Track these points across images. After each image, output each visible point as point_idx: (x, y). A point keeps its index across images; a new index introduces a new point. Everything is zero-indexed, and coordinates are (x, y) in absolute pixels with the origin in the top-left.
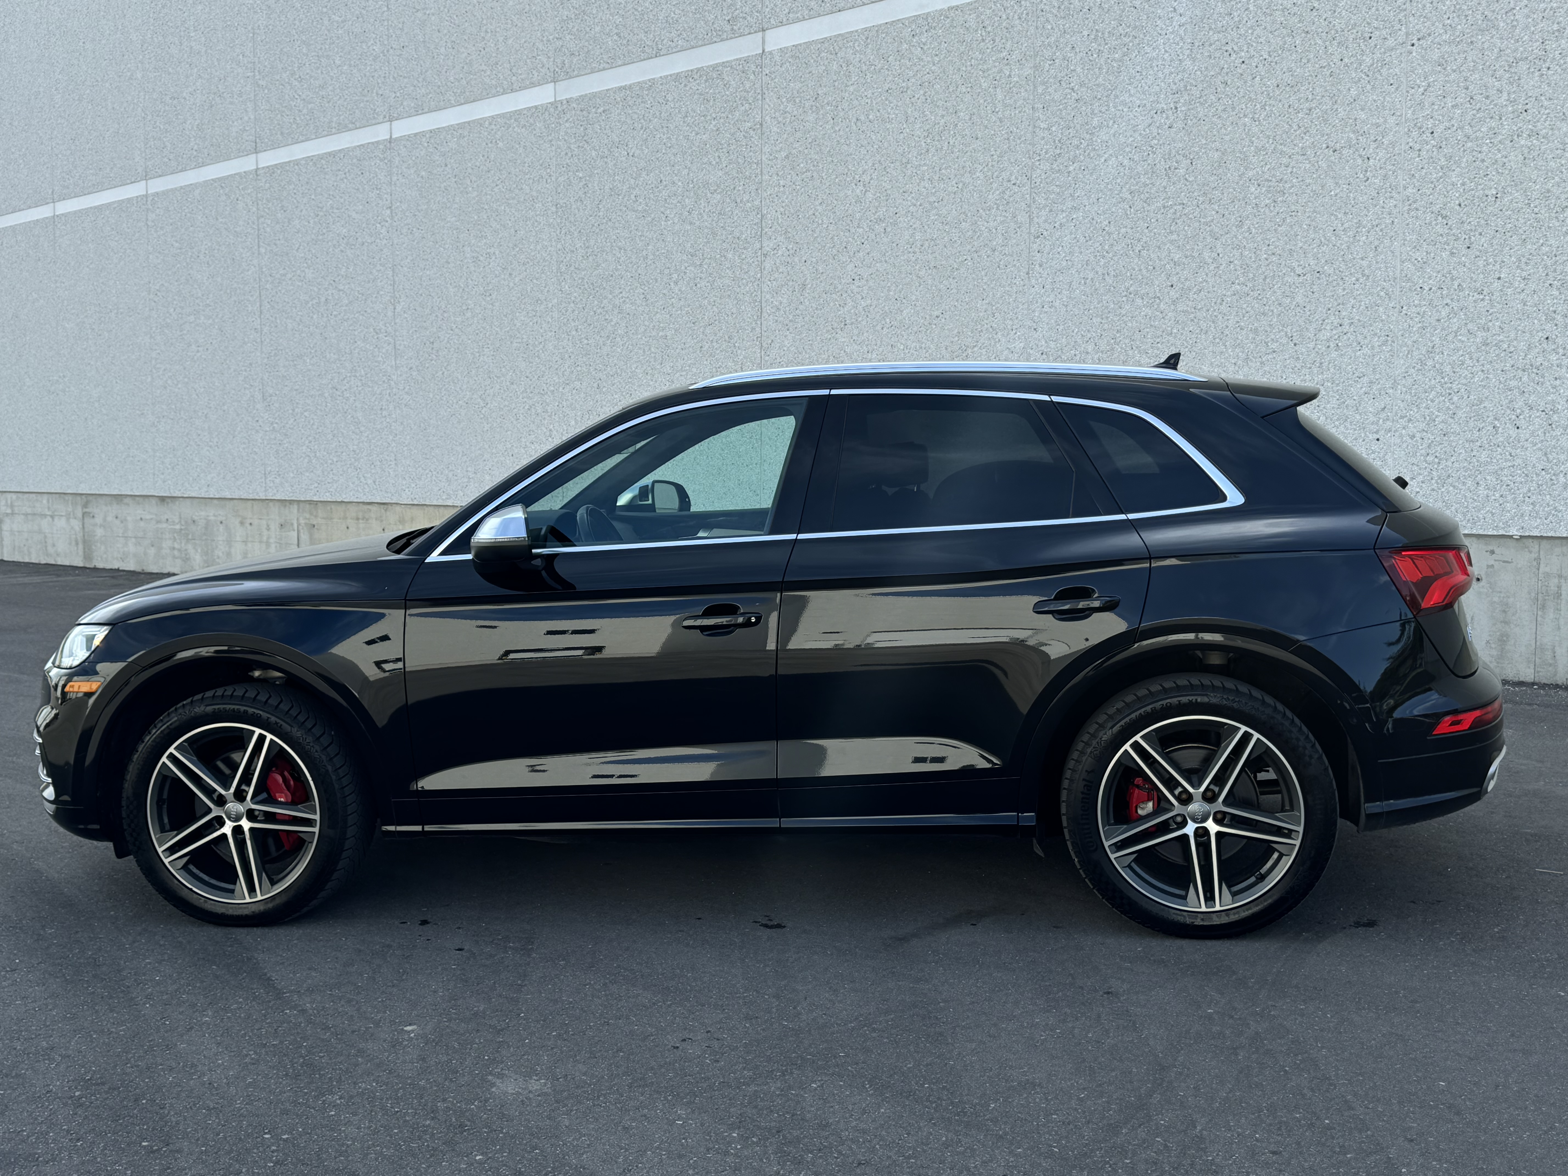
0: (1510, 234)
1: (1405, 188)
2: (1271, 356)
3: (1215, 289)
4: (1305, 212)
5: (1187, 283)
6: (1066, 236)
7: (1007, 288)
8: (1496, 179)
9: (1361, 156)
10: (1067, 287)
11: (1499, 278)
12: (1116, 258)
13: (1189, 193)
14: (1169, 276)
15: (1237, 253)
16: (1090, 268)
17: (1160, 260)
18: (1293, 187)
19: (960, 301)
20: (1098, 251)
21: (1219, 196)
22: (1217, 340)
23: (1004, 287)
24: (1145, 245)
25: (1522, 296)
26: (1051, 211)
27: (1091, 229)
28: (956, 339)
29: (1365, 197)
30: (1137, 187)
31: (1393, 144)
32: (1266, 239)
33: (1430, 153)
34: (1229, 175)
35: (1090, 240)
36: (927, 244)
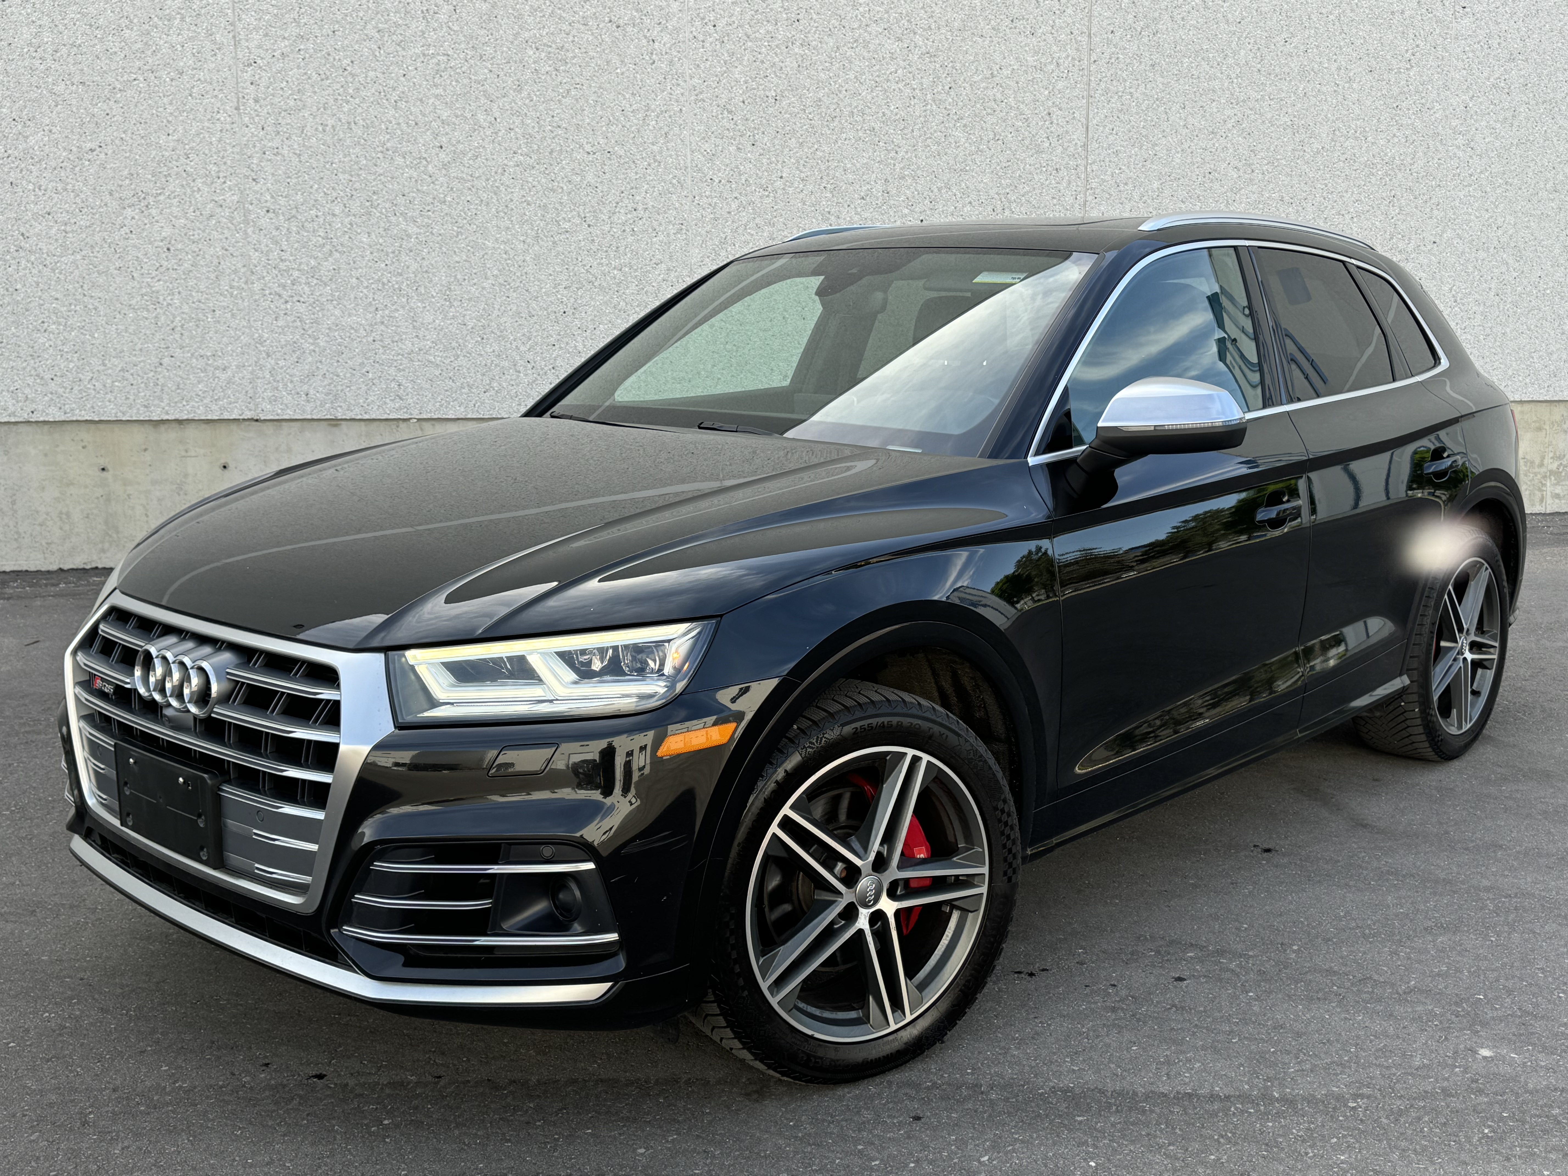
0: (789, 136)
1: (691, 77)
2: (564, 236)
3: (495, 157)
4: (590, 86)
5: (461, 147)
6: (292, 69)
7: (206, 124)
8: (775, 80)
9: (645, 37)
10: (299, 132)
11: (781, 177)
12: (364, 105)
13: (455, 43)
14: (436, 135)
15: (518, 121)
16: (329, 112)
17: (424, 115)
18: (575, 57)
19: (130, 132)
20: (339, 94)
21: (491, 54)
22: (502, 214)
23: (201, 121)
24: (402, 95)
25: (801, 196)
26: (266, 35)
27: (328, 66)
28: (127, 182)
29: (653, 80)
30: (386, 26)
31: (677, 30)
32: (550, 110)
33: (713, 45)
34: (501, 32)
35: (327, 79)
36: (64, 51)
